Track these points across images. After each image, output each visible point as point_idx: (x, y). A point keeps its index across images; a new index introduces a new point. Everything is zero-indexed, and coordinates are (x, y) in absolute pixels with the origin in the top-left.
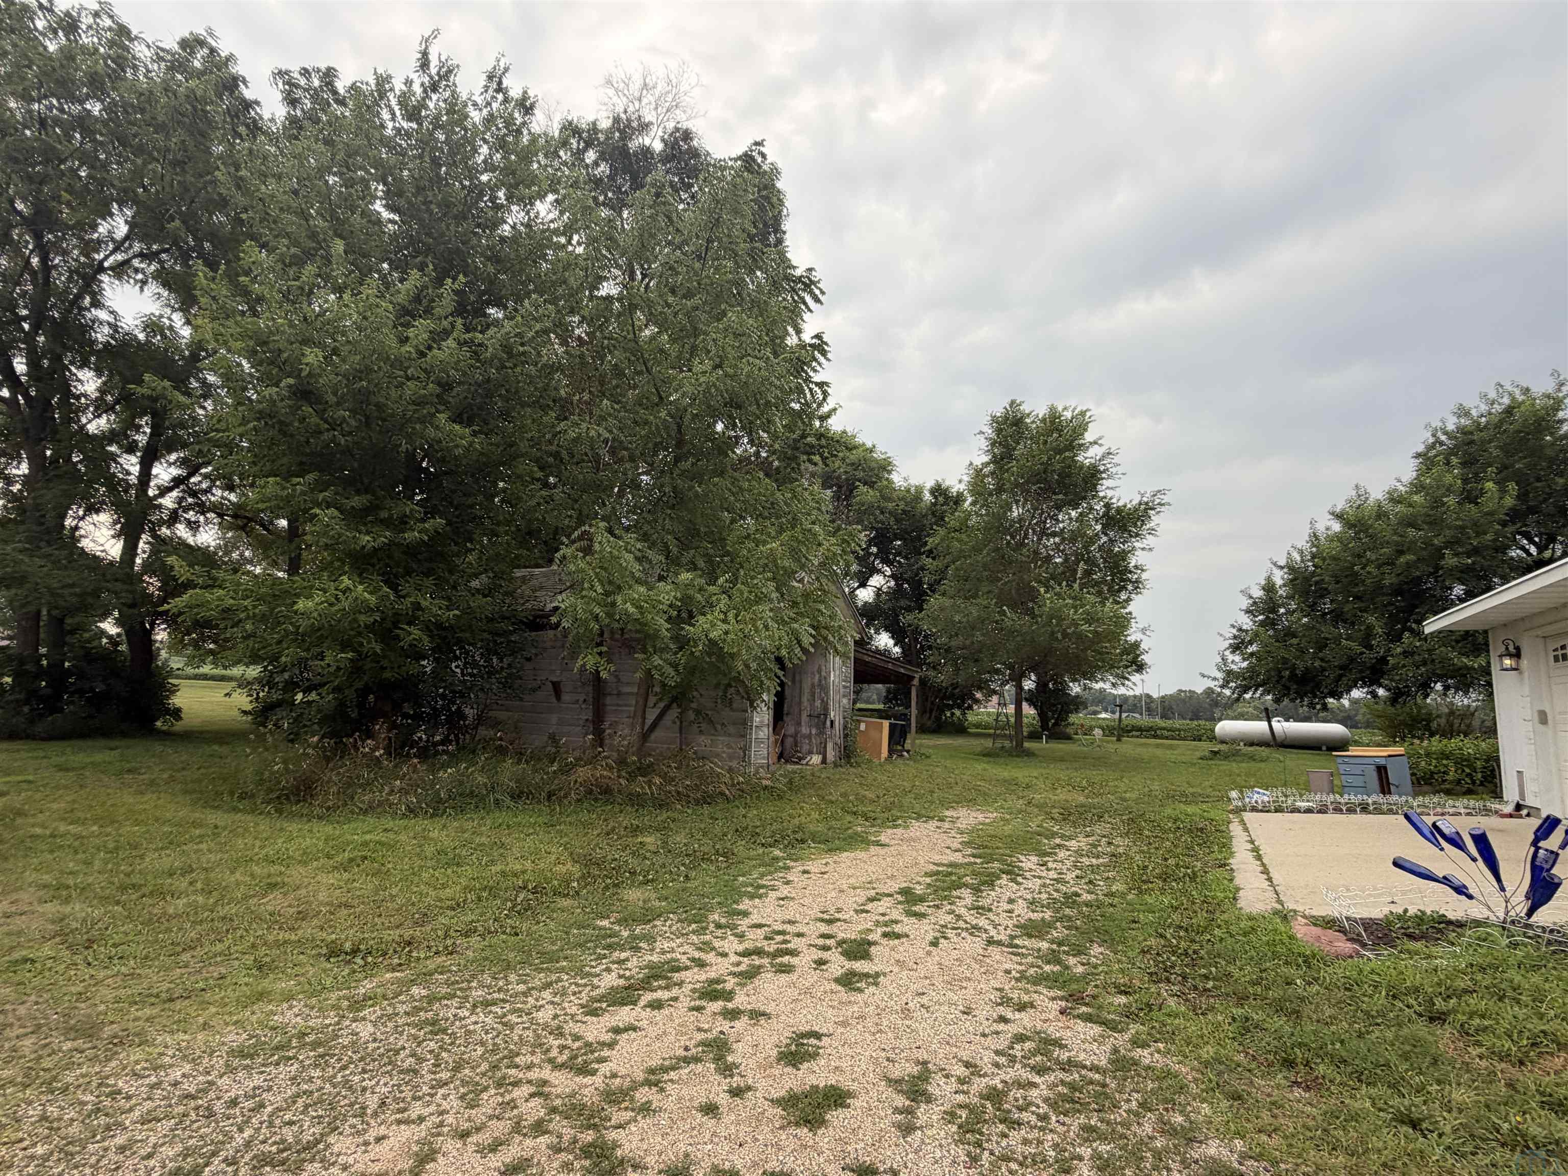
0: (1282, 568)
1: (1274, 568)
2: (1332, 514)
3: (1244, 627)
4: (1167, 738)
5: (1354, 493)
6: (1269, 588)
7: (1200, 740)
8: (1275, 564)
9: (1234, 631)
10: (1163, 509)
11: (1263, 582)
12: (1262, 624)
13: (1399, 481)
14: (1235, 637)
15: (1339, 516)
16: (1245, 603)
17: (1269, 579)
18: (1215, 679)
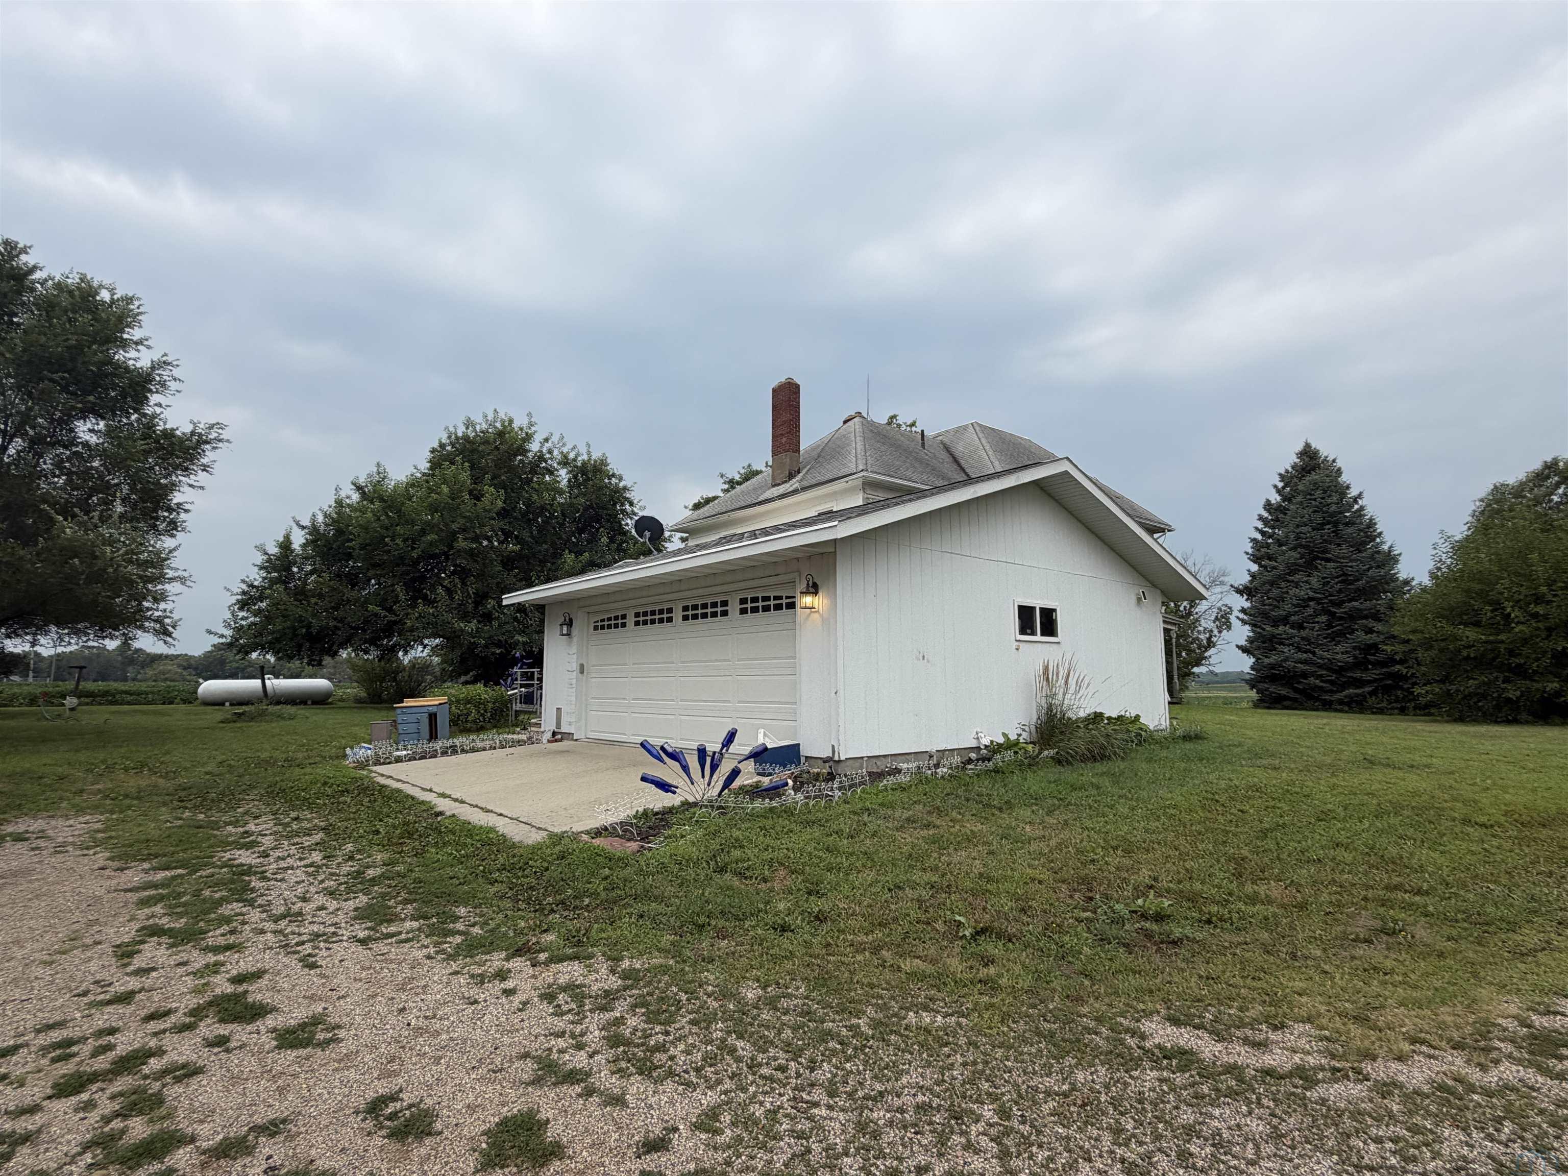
0: (303, 528)
1: (295, 527)
2: (354, 484)
3: (256, 583)
4: (129, 703)
5: (375, 470)
6: (286, 545)
7: (171, 703)
8: (298, 523)
9: (244, 587)
10: (220, 445)
11: (281, 539)
12: (273, 582)
13: (416, 468)
14: (244, 593)
15: (359, 488)
16: (260, 559)
17: (287, 538)
18: (222, 636)
